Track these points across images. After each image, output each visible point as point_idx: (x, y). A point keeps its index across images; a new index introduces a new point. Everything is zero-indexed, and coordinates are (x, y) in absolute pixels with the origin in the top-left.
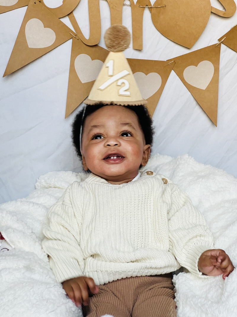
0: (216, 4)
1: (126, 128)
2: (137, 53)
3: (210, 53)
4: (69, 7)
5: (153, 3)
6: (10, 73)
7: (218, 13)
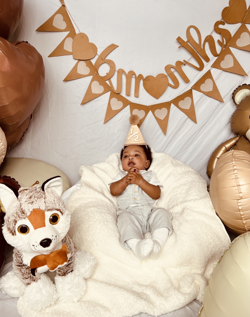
0: (171, 82)
1: (137, 153)
2: (135, 99)
3: (167, 105)
4: (109, 77)
5: (144, 78)
6: (83, 103)
7: (171, 86)
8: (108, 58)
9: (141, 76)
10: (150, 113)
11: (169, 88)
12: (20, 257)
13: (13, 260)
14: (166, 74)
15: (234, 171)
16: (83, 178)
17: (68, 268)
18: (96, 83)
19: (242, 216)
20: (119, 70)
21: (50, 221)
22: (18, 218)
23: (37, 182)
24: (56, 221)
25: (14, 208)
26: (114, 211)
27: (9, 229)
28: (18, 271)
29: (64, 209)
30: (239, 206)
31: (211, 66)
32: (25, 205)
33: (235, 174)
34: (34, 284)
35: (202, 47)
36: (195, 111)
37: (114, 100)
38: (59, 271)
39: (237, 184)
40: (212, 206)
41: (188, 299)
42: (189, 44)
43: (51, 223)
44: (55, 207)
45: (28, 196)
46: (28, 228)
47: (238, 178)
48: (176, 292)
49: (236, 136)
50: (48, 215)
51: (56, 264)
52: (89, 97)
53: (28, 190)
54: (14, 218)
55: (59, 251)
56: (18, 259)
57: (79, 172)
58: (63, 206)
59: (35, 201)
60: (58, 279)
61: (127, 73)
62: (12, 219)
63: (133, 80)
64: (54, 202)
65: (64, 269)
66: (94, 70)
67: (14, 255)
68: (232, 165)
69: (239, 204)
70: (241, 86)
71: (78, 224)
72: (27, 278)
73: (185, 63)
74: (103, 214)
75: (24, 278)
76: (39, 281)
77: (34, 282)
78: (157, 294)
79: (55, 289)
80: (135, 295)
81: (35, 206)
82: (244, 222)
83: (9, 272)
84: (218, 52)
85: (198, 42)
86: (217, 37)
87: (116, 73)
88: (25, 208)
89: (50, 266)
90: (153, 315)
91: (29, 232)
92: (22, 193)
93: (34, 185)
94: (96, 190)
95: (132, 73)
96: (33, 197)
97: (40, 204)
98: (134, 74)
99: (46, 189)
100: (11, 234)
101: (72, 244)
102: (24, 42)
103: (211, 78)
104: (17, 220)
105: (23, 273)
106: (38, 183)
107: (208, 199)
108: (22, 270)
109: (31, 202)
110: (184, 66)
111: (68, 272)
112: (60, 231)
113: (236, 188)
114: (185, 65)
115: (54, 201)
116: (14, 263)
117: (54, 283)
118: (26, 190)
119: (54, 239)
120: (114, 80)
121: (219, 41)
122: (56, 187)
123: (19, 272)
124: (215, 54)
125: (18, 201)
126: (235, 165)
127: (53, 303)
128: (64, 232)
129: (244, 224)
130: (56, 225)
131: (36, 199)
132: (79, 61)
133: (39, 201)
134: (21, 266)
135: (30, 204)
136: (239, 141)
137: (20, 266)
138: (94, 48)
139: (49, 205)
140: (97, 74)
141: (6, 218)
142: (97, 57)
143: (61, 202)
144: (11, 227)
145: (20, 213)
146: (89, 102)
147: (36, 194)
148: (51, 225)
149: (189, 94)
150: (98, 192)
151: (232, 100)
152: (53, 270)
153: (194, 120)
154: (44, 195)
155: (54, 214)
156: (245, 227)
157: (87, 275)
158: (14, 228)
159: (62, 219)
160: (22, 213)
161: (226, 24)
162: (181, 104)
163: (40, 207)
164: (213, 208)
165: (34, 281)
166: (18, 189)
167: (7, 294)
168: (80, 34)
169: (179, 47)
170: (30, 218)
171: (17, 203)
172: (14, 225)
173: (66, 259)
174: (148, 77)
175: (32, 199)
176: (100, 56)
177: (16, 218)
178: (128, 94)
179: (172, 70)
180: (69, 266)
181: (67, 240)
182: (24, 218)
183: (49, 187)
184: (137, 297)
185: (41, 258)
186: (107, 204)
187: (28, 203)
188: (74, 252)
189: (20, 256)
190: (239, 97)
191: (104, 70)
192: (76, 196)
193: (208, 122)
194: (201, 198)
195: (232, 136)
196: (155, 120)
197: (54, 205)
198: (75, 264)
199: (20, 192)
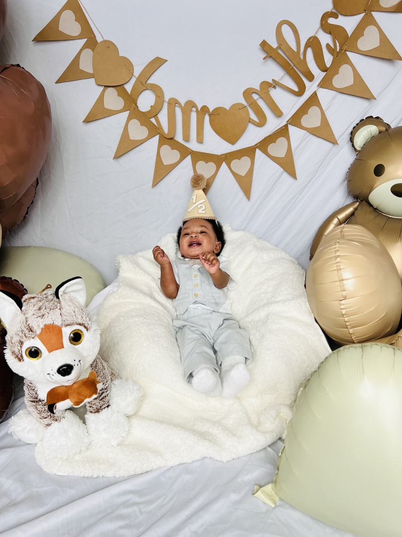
0: (253, 116)
1: (204, 229)
2: (199, 145)
3: (249, 152)
4: (155, 111)
5: (211, 112)
6: (117, 156)
7: (254, 123)
8: (151, 81)
9: (205, 109)
10: (224, 165)
11: (251, 126)
12: (34, 390)
13: (24, 395)
14: (245, 104)
15: (336, 260)
16: (122, 274)
17: (103, 402)
18: (135, 123)
19: (347, 324)
20: (170, 99)
21: (70, 340)
22: (24, 337)
23: (49, 286)
24: (79, 340)
25: (18, 324)
26: (169, 320)
27: (13, 353)
28: (32, 409)
29: (89, 323)
30: (342, 309)
31: (318, 86)
32: (33, 319)
33: (337, 263)
34: (55, 425)
35: (302, 57)
36: (295, 160)
37: (166, 148)
38: (90, 407)
39: (339, 278)
40: (310, 309)
41: (270, 439)
42: (280, 51)
43: (71, 343)
44: (75, 320)
45: (36, 307)
46: (40, 350)
47: (340, 270)
48: (255, 430)
49: (355, 200)
50: (67, 332)
51: (82, 398)
52: (126, 146)
53: (35, 299)
54: (18, 338)
55: (85, 380)
56: (31, 392)
57: (116, 264)
58: (87, 318)
59: (46, 313)
60: (89, 417)
61: (183, 105)
62: (16, 339)
63: (194, 116)
64: (74, 314)
65: (97, 404)
66: (130, 101)
67: (25, 388)
68: (334, 250)
69: (342, 307)
70: (363, 120)
71: (116, 341)
72: (46, 418)
73: (275, 84)
74: (152, 327)
75: (41, 417)
76: (63, 421)
77: (56, 422)
78: (227, 434)
79: (86, 430)
80: (195, 435)
81: (48, 321)
82: (351, 331)
83: (21, 411)
84: (328, 65)
85: (295, 49)
86: (325, 39)
87: (166, 105)
88: (34, 324)
89: (74, 400)
90: (219, 460)
91: (41, 356)
92: (27, 302)
93: (44, 290)
94: (141, 291)
95: (191, 104)
96: (44, 308)
97: (53, 318)
98: (195, 106)
99: (61, 295)
100: (17, 360)
101: (106, 369)
102: (13, 65)
103: (318, 104)
104: (24, 340)
105: (40, 410)
106: (51, 287)
107: (304, 299)
108: (38, 407)
109: (40, 315)
110: (273, 89)
111: (102, 408)
112: (85, 354)
113: (338, 283)
114: (274, 87)
115: (75, 312)
116: (26, 399)
117: (84, 422)
118: (33, 298)
119: (76, 365)
120: (163, 117)
121: (328, 46)
122: (75, 292)
123: (34, 410)
124: (323, 69)
125: (23, 314)
126: (338, 250)
127: (84, 449)
128: (91, 354)
129: (351, 334)
130: (79, 345)
131: (48, 310)
132: (106, 88)
133: (53, 313)
134: (37, 402)
135: (39, 318)
136: (359, 208)
137: (35, 402)
138: (127, 65)
139: (68, 318)
140: (136, 108)
141: (7, 338)
142: (133, 80)
143: (84, 313)
144: (16, 351)
145: (27, 332)
146: (126, 155)
147: (47, 304)
148: (73, 345)
149: (283, 132)
150: (145, 294)
151: (350, 144)
152: (78, 405)
153: (293, 175)
154: (58, 305)
155: (75, 330)
156: (353, 337)
157: (130, 411)
158: (20, 352)
159: (86, 336)
160: (29, 331)
161: (340, 17)
162: (271, 148)
163: (55, 322)
164: (311, 311)
165: (56, 420)
166: (22, 298)
167: (20, 440)
168: (105, 42)
169: (264, 59)
170: (41, 337)
171: (21, 317)
172: (19, 348)
173: (95, 391)
174: (216, 109)
175: (42, 311)
176: (138, 79)
177: (21, 337)
178: (187, 138)
179: (255, 96)
180: (104, 400)
181: (99, 364)
182: (33, 338)
183: (66, 291)
184: (199, 438)
185: (61, 391)
186: (158, 311)
187: (36, 316)
188: (110, 381)
189: (33, 388)
190: (361, 139)
191: (146, 101)
192: (112, 301)
193: (314, 178)
194: (294, 299)
195: (350, 200)
196: (233, 177)
197: (75, 318)
198: (112, 396)
199: (24, 301)
